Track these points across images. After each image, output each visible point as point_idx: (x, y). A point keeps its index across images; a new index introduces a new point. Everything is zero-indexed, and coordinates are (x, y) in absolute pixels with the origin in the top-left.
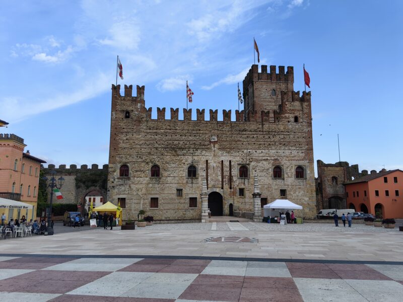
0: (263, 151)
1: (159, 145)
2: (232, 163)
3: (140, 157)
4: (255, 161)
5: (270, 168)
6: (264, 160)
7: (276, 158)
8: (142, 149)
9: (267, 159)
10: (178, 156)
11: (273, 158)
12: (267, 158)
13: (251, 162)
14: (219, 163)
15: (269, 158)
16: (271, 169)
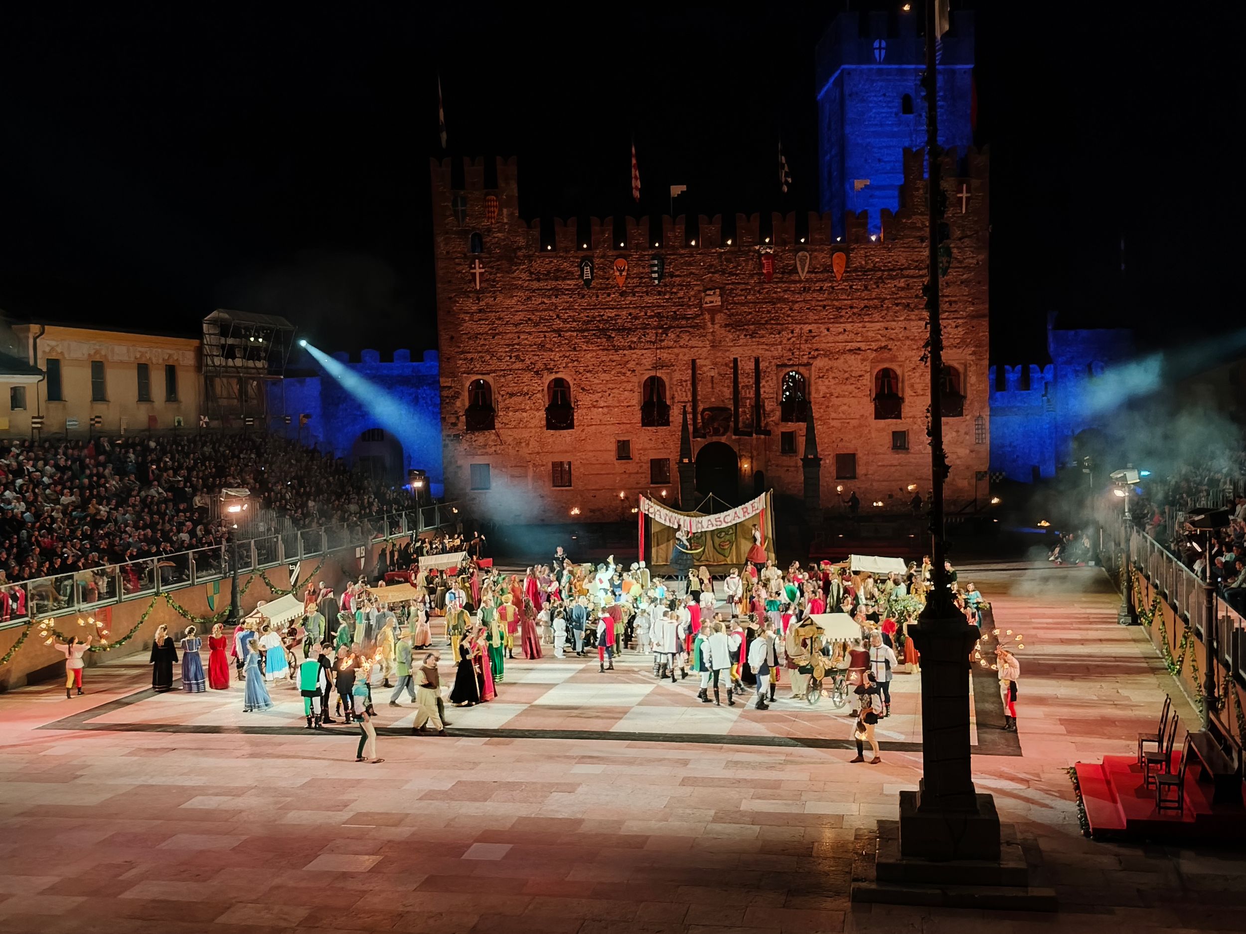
0: (849, 327)
1: (565, 321)
2: (762, 365)
3: (517, 357)
4: (825, 355)
5: (866, 372)
6: (850, 350)
7: (883, 345)
8: (522, 337)
9: (859, 349)
10: (616, 351)
11: (874, 346)
12: (858, 345)
13: (814, 358)
14: (726, 365)
15: (863, 346)
16: (868, 376)
